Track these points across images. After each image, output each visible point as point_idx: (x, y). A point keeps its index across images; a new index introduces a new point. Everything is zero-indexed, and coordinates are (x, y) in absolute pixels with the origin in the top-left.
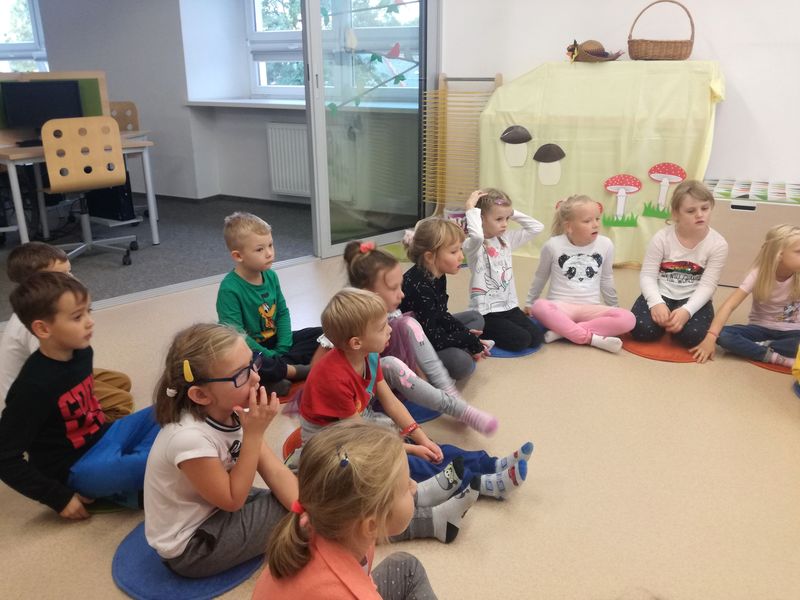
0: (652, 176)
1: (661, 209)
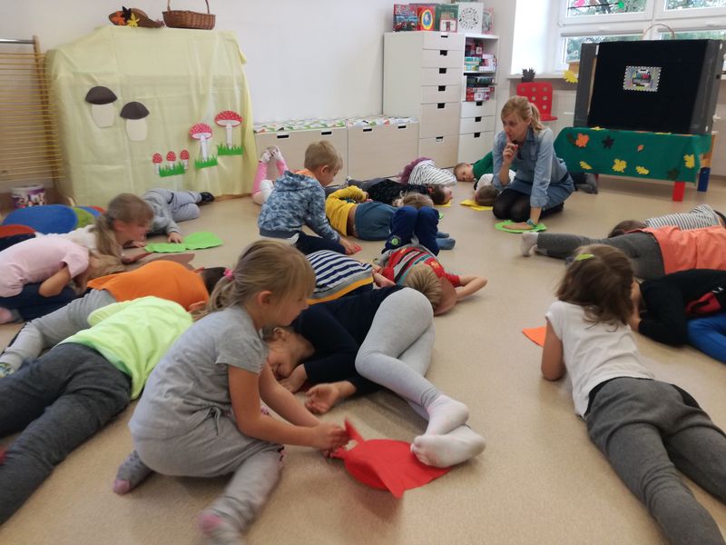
0: (218, 122)
1: (230, 148)
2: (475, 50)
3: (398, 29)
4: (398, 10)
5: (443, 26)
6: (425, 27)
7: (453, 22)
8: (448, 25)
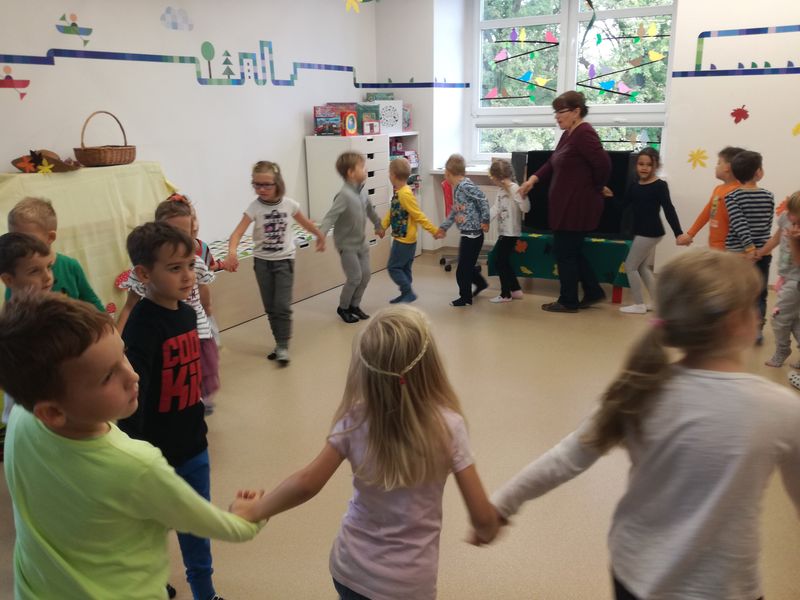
2: (396, 146)
3: (320, 132)
4: (319, 112)
5: (367, 129)
6: (350, 131)
7: (376, 123)
8: (372, 127)
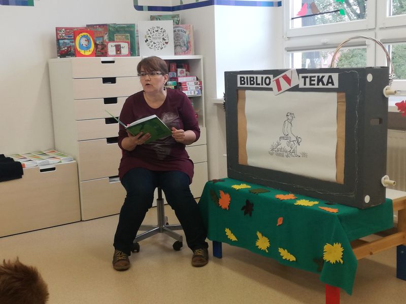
2: (176, 71)
3: (64, 54)
4: (62, 34)
5: (111, 49)
6: (82, 52)
7: (124, 44)
8: (118, 48)
